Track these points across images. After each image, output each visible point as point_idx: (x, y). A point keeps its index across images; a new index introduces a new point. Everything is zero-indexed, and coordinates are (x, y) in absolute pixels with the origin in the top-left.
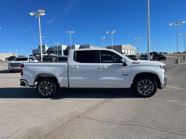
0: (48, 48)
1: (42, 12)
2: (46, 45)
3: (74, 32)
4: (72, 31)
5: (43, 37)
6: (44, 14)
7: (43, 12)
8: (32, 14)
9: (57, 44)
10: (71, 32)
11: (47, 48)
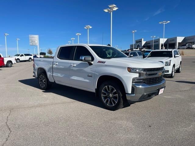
0: (145, 42)
1: (113, 7)
2: (143, 39)
3: (169, 22)
4: (167, 21)
5: (136, 31)
6: (116, 9)
7: (115, 7)
8: (106, 11)
9: (154, 38)
10: (165, 22)
11: (143, 43)
